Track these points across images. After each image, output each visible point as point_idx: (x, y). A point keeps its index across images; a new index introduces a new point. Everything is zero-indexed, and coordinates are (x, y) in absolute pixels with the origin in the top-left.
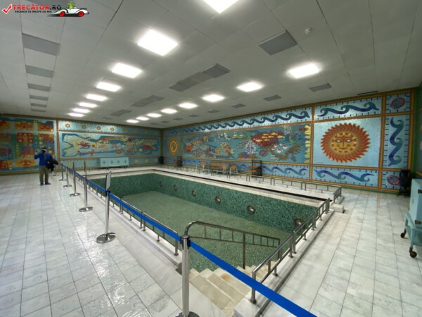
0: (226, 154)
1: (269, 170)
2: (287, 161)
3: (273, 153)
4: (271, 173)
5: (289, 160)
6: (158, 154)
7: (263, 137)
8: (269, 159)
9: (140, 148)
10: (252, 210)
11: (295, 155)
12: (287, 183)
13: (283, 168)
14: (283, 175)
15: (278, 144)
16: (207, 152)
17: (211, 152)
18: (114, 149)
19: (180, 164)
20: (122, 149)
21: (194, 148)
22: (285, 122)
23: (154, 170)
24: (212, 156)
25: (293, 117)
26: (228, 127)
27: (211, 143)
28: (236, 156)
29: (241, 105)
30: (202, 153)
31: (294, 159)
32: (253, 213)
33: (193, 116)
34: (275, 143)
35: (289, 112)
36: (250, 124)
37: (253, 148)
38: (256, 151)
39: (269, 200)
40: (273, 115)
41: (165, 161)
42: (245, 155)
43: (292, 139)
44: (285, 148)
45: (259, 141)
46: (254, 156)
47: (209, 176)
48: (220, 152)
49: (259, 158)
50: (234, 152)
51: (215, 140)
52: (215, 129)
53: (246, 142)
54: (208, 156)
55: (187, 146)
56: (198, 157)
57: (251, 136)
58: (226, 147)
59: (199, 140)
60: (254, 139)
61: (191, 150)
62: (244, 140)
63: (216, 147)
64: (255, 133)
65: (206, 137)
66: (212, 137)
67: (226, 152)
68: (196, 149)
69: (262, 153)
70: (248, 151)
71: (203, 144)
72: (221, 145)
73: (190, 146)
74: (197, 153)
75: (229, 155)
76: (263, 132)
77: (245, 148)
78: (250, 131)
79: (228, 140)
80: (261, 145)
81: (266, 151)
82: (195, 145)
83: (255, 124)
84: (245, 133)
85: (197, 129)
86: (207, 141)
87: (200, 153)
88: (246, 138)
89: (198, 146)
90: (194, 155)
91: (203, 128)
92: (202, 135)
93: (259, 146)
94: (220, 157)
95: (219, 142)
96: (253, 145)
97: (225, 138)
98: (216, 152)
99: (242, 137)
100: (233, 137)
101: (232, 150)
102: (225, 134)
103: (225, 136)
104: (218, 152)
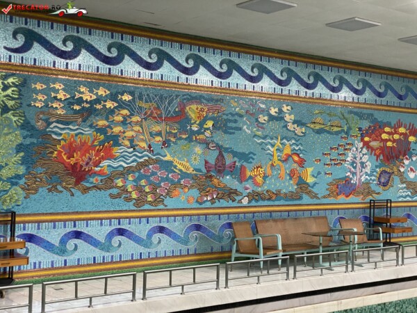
0: (290, 186)
3: (402, 178)
7: (384, 136)
8: (396, 194)
15: (410, 156)
16: (206, 180)
17: (229, 181)
21: (123, 157)
24: (231, 194)
26: (295, 87)
28: (321, 190)
30: (176, 185)
34: (404, 155)
36: (356, 91)
37: (364, 165)
38: (371, 175)
42: (344, 187)
45: (374, 144)
48: (265, 177)
49: (378, 193)
50: (316, 177)
51: (245, 127)
52: (247, 83)
53: (348, 144)
54: (209, 199)
55: (65, 141)
56: (150, 203)
57: (360, 129)
58: (290, 159)
59: (158, 119)
60: (367, 139)
61: (96, 166)
62: (342, 138)
63: (251, 155)
64: (366, 121)
65: (200, 107)
66: (231, 113)
67: (290, 179)
68: (135, 164)
69: (383, 180)
70: (354, 174)
71: (181, 139)
72: (272, 149)
73: (83, 144)
74: (143, 182)
75: (301, 188)
76: (385, 121)
77: (346, 165)
78: (356, 113)
79: (296, 134)
80: (381, 157)
81: (390, 174)
82: (131, 140)
83: (368, 95)
84: (345, 118)
85: (149, 61)
86: (208, 129)
87: (162, 184)
88: (347, 133)
89: (150, 147)
90: (118, 196)
91: (185, 64)
92: (177, 96)
93: (377, 160)
94: (268, 197)
95: (264, 138)
96: (363, 155)
97: (286, 126)
98: (251, 177)
99: (336, 129)
100: (312, 126)
101: (310, 170)
102: (285, 109)
103: (288, 118)
104: (259, 179)
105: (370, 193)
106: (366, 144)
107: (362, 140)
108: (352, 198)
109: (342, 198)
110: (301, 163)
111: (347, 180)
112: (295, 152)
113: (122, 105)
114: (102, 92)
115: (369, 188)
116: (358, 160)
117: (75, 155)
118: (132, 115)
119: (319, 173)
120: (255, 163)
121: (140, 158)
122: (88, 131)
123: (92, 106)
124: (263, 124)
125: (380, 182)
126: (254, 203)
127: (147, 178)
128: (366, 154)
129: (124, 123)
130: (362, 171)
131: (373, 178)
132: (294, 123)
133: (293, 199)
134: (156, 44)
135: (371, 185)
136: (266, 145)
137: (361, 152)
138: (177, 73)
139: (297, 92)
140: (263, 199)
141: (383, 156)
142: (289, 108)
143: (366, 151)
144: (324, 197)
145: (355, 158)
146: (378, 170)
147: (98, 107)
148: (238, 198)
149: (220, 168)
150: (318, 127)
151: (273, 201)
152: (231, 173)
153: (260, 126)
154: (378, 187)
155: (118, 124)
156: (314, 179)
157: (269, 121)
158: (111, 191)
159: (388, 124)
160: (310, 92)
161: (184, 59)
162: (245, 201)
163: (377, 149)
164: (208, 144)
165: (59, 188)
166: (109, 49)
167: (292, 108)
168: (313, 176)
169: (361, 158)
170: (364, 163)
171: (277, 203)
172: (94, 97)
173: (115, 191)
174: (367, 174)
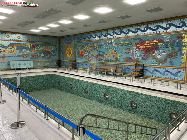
0: (114, 59)
1: (150, 72)
2: (166, 64)
3: (154, 58)
4: (151, 75)
5: (168, 64)
6: (56, 58)
8: (150, 63)
9: (42, 53)
10: (135, 105)
11: (173, 60)
12: (165, 83)
13: (162, 70)
14: (162, 76)
15: (159, 50)
16: (97, 57)
17: (101, 57)
18: (21, 54)
19: (74, 66)
20: (27, 54)
21: (87, 53)
22: (165, 31)
23: (54, 71)
24: (101, 60)
25: (172, 27)
26: (115, 35)
27: (100, 49)
28: (122, 60)
29: (127, 17)
30: (93, 58)
31: (171, 63)
32: (135, 107)
33: (86, 26)
34: (155, 50)
35: (169, 22)
36: (134, 32)
37: (136, 53)
38: (139, 56)
39: (149, 97)
40: (155, 25)
41: (62, 64)
42: (130, 59)
43: (170, 46)
44: (164, 54)
46: (138, 60)
47: (99, 77)
48: (108, 57)
49: (142, 62)
52: (104, 37)
53: (131, 48)
54: (98, 60)
57: (135, 43)
60: (138, 46)
62: (129, 46)
64: (138, 41)
65: (96, 44)
66: (101, 44)
69: (144, 58)
70: (132, 56)
75: (116, 59)
76: (146, 39)
78: (134, 39)
80: (144, 51)
81: (148, 56)
83: (139, 33)
84: (130, 41)
89: (89, 51)
91: (94, 37)
93: (142, 52)
95: (108, 48)
97: (113, 45)
99: (127, 44)
101: (119, 55)
102: (113, 41)
103: (113, 43)
104: (107, 57)
105: (138, 62)
106: (138, 48)
107: (136, 46)
108: (132, 63)
109: (128, 63)
110: (116, 53)
112: (115, 51)
116: (134, 52)
117: (82, 53)
119: (121, 56)
120: (106, 54)
122: (83, 50)
132: (115, 44)
135: (139, 60)
136: (108, 50)
137: (135, 50)
139: (116, 37)
140: (108, 61)
141: (145, 50)
144: (123, 62)
146: (142, 55)
149: (99, 55)
150: (121, 44)
153: (107, 46)
154: (142, 60)
157: (109, 45)
158: (85, 58)
159: (148, 40)
160: (119, 36)
162: (104, 61)
164: (97, 50)
165: (80, 58)
174: (137, 56)
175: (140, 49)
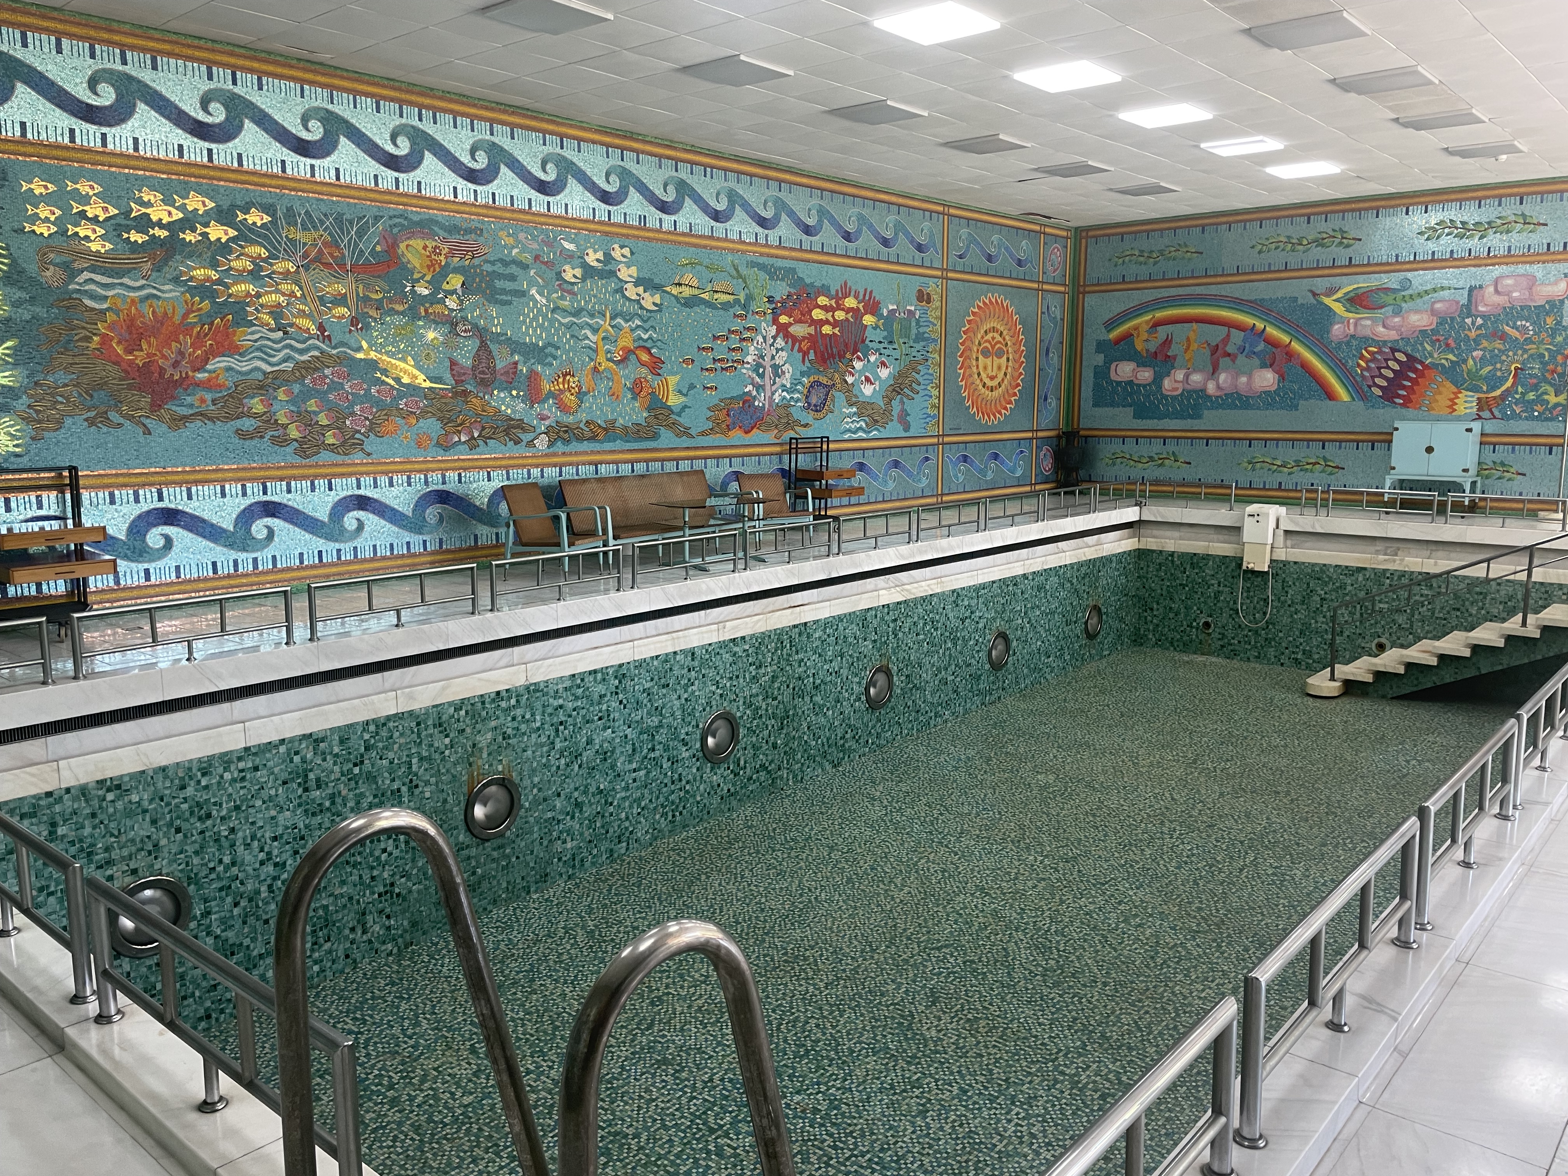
0: (637, 413)
3: (850, 396)
5: (895, 427)
7: (817, 314)
8: (839, 425)
11: (907, 406)
13: (879, 462)
15: (866, 353)
16: (455, 399)
24: (510, 428)
28: (698, 420)
31: (904, 420)
34: (854, 351)
38: (792, 389)
42: (745, 412)
43: (900, 336)
44: (883, 373)
45: (800, 330)
46: (785, 416)
48: (581, 395)
49: (806, 426)
50: (686, 395)
51: (533, 291)
52: (534, 194)
53: (748, 329)
54: (464, 438)
55: (117, 312)
56: (332, 448)
57: (771, 300)
58: (633, 357)
59: (338, 268)
60: (783, 319)
61: (198, 370)
62: (735, 316)
63: (550, 349)
64: (784, 284)
65: (431, 244)
66: (501, 260)
67: (634, 398)
68: (290, 365)
69: (814, 400)
70: (759, 388)
71: (392, 312)
72: (594, 338)
73: (162, 319)
74: (312, 405)
75: (656, 417)
76: (818, 284)
77: (744, 371)
78: (762, 267)
79: (642, 308)
80: (812, 356)
81: (829, 388)
82: (276, 312)
83: (785, 231)
84: (740, 276)
85: (305, 135)
86: (454, 292)
87: (357, 408)
88: (745, 307)
89: (321, 328)
90: (258, 433)
91: (390, 148)
92: (377, 218)
93: (803, 361)
94: (588, 434)
95: (577, 313)
96: (778, 350)
97: (620, 290)
98: (551, 394)
99: (724, 298)
100: (675, 291)
101: (673, 380)
102: (617, 254)
103: (624, 273)
104: (570, 398)
105: (791, 424)
106: (783, 330)
107: (775, 321)
108: (757, 436)
109: (737, 436)
110: (656, 366)
111: (747, 401)
112: (641, 343)
113: (246, 234)
114: (196, 203)
115: (789, 415)
116: (767, 361)
117: (145, 346)
118: (272, 256)
119: (692, 387)
120: (559, 365)
121: (301, 352)
122: (170, 292)
123: (173, 236)
124: (573, 284)
125: (809, 404)
126: (560, 447)
127: (322, 395)
128: (782, 349)
129: (255, 275)
130: (774, 383)
131: (796, 396)
132: (636, 285)
133: (641, 439)
134: (317, 98)
135: (793, 410)
136: (582, 328)
137: (772, 345)
138: (373, 167)
139: (642, 219)
140: (580, 439)
141: (815, 353)
142: (626, 251)
143: (783, 344)
144: (703, 434)
145: (762, 357)
146: (805, 380)
147: (189, 237)
148: (526, 437)
149: (484, 375)
150: (687, 292)
151: (599, 441)
152: (508, 386)
153: (566, 287)
154: (804, 413)
155: (241, 276)
156: (683, 399)
157: (584, 279)
158: (238, 423)
159: (824, 291)
160: (668, 220)
161: (388, 136)
162: (542, 443)
163: (804, 338)
164: (454, 325)
165: (113, 416)
166: (204, 104)
167: (632, 253)
168: (680, 392)
169: (773, 357)
170: (779, 366)
171: (608, 446)
172: (178, 215)
173: (248, 424)
174: (784, 388)
175: (795, 339)
